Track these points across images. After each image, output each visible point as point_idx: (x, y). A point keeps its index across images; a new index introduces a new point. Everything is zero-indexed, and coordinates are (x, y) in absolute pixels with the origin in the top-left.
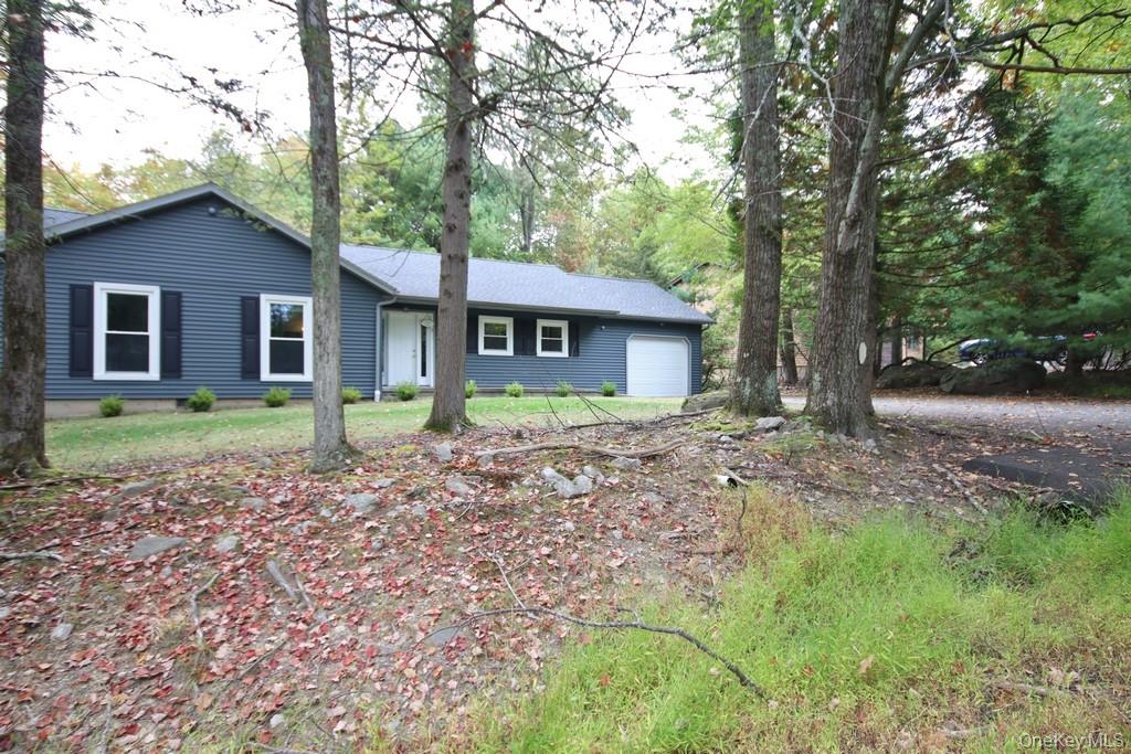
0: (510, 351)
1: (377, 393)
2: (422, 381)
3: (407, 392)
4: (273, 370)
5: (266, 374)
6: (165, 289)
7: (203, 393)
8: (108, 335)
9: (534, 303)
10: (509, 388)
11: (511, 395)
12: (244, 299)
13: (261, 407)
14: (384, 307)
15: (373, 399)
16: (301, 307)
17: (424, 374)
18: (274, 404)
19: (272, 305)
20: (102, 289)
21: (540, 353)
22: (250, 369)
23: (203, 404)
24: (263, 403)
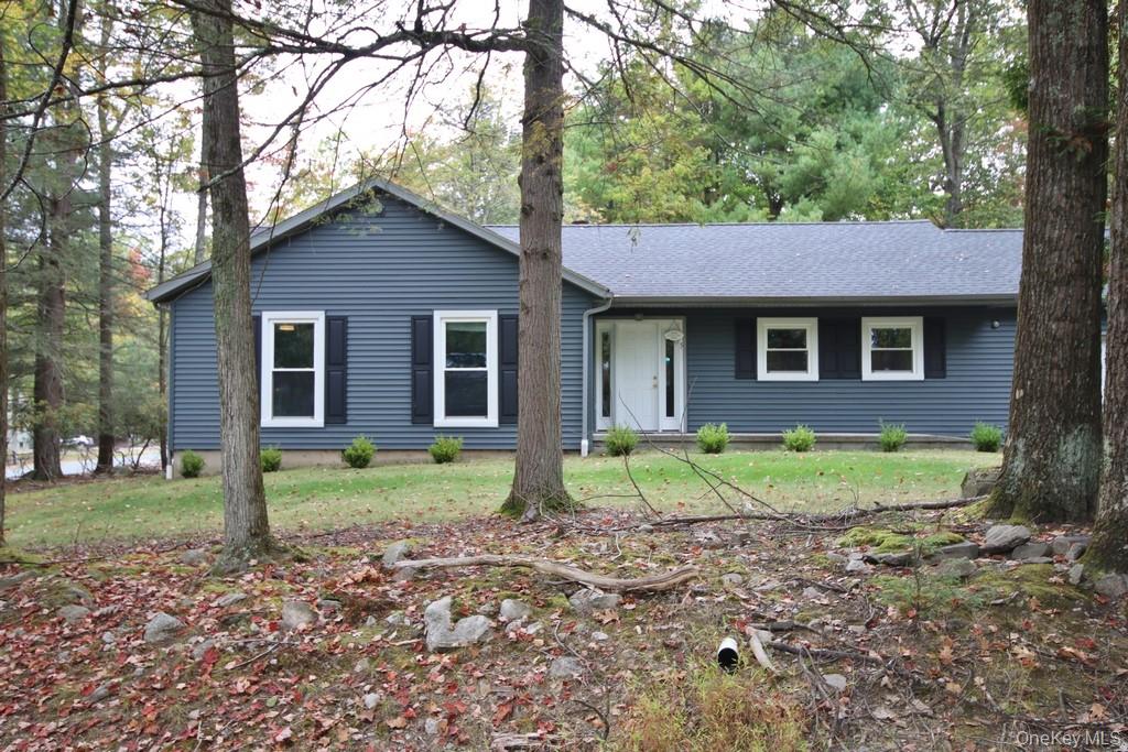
0: (812, 373)
1: (585, 443)
2: (667, 424)
3: (619, 442)
4: (450, 412)
5: (440, 419)
6: (329, 314)
7: (361, 443)
8: (274, 373)
9: (846, 293)
10: (789, 435)
11: (791, 448)
12: (414, 319)
13: (427, 462)
14: (595, 317)
15: (579, 451)
16: (484, 324)
17: (670, 412)
18: (442, 459)
19: (447, 324)
20: (270, 320)
21: (868, 374)
22: (422, 412)
23: (359, 457)
24: (430, 457)
